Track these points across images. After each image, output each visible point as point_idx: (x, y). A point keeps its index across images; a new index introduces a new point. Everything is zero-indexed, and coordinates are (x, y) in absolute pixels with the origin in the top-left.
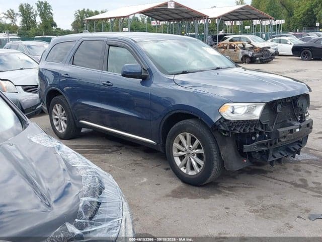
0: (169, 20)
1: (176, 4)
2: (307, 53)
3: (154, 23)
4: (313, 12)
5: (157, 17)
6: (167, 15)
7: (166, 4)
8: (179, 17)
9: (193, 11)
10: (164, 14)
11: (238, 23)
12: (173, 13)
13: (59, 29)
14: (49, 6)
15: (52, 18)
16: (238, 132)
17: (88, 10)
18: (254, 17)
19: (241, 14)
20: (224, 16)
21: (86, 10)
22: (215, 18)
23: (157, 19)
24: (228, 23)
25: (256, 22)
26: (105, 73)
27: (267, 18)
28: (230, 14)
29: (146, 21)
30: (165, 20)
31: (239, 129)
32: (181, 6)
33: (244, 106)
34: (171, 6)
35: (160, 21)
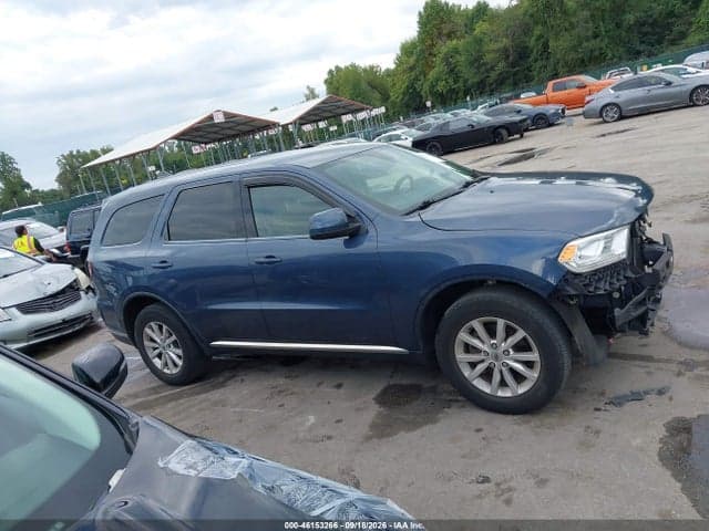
0: (220, 140)
1: (227, 115)
2: (434, 146)
3: (196, 149)
4: (415, 89)
5: (198, 139)
6: (215, 133)
7: (211, 118)
8: (233, 132)
9: (254, 120)
10: (209, 133)
11: (322, 125)
12: (223, 129)
13: (37, 191)
14: (11, 158)
15: (20, 177)
16: (602, 292)
17: (78, 152)
18: (343, 111)
19: (325, 111)
20: (301, 118)
21: (75, 153)
22: (287, 124)
23: (200, 143)
24: (307, 128)
25: (346, 118)
26: (254, 241)
27: (362, 110)
28: (309, 113)
29: (176, 149)
30: (213, 141)
31: (601, 285)
32: (235, 116)
33: (599, 240)
34: (219, 119)
35: (206, 143)
